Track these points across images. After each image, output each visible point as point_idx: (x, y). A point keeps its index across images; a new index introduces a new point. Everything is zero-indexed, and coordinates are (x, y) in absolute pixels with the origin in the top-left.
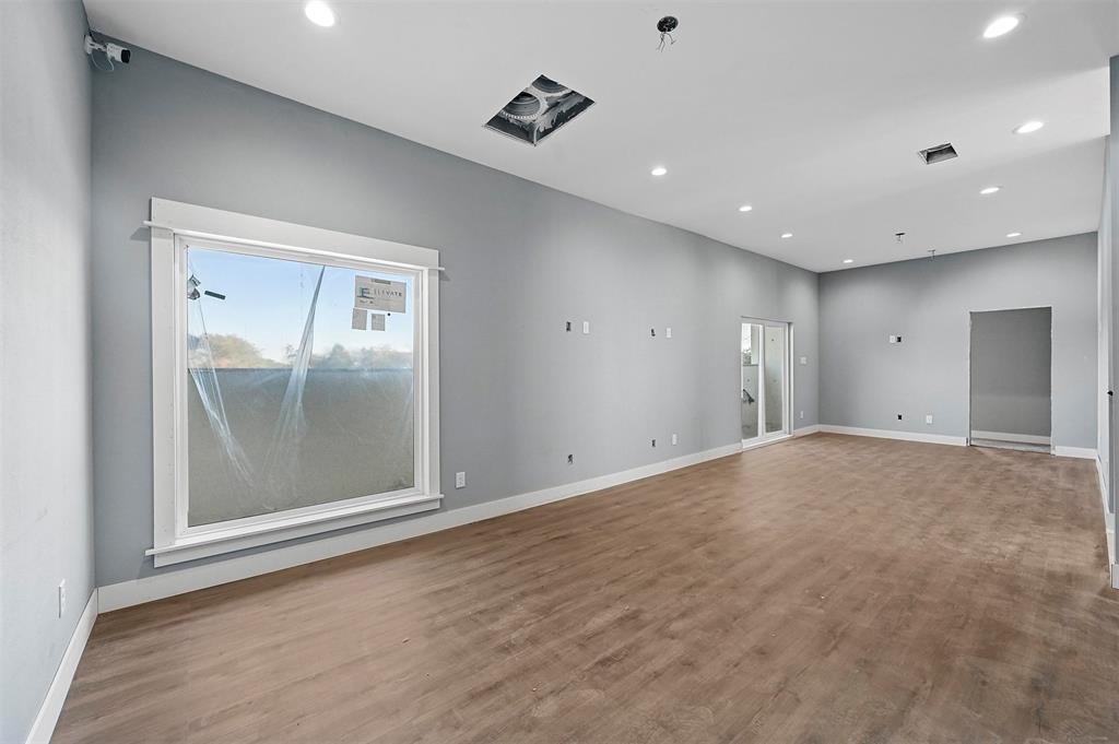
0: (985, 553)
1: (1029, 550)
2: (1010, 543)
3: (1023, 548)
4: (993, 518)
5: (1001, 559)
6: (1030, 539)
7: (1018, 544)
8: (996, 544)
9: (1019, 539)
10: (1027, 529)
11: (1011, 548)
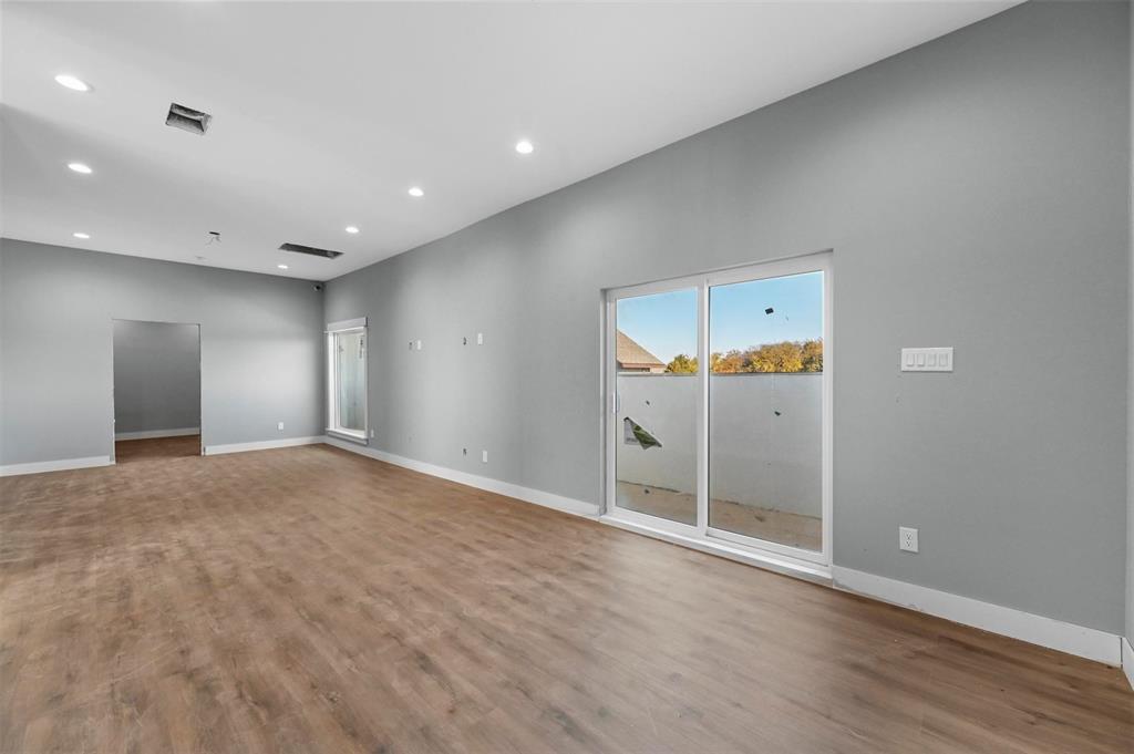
0: (115, 552)
1: (74, 573)
2: (98, 572)
3: (82, 574)
4: (137, 598)
5: (99, 554)
6: (78, 586)
7: (89, 574)
8: (111, 565)
9: (91, 582)
10: (84, 600)
11: (94, 567)
